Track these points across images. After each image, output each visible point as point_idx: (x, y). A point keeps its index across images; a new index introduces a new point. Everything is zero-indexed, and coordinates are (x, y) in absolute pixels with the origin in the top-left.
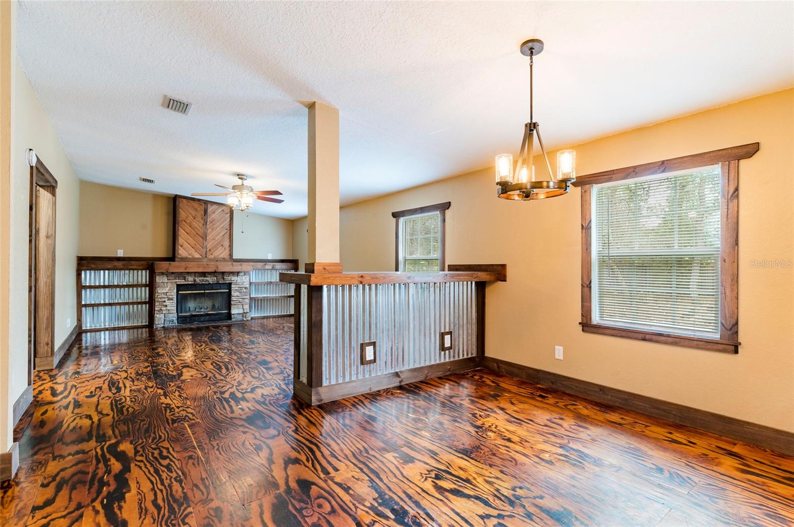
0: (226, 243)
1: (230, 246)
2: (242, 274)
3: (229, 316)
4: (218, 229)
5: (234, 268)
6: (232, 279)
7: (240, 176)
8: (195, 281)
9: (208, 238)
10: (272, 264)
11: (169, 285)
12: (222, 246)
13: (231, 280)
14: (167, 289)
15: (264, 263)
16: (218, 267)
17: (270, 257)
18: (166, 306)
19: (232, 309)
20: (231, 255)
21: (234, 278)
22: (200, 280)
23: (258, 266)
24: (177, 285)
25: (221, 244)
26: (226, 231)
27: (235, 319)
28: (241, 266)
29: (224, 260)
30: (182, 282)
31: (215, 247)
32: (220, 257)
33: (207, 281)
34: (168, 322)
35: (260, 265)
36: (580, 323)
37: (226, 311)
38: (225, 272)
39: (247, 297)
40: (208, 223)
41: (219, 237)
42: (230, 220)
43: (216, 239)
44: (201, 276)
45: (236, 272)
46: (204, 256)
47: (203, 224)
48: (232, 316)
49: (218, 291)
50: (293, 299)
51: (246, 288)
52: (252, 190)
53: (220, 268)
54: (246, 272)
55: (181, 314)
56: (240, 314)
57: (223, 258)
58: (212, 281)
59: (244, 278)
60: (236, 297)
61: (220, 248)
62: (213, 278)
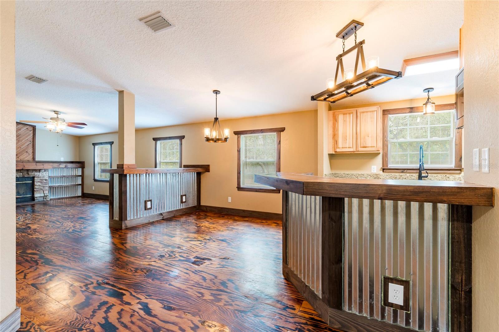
0: (30, 150)
1: (33, 152)
2: (42, 171)
3: (33, 199)
4: (23, 141)
5: (38, 167)
6: (35, 174)
7: (56, 112)
10: (65, 164)
12: (27, 152)
13: (34, 175)
15: (59, 164)
16: (24, 166)
17: (62, 159)
19: (35, 194)
20: (34, 158)
21: (37, 174)
25: (26, 151)
26: (30, 143)
27: (37, 200)
28: (43, 166)
29: (28, 161)
32: (25, 159)
35: (55, 165)
36: (237, 187)
37: (30, 196)
38: (30, 170)
39: (47, 186)
41: (24, 146)
42: (33, 135)
43: (22, 147)
45: (38, 170)
48: (35, 199)
49: (23, 182)
50: (81, 186)
51: (46, 180)
52: (64, 121)
53: (26, 167)
54: (46, 169)
56: (42, 197)
57: (28, 160)
58: (18, 175)
59: (44, 173)
60: (38, 186)
61: (25, 154)
62: (20, 174)
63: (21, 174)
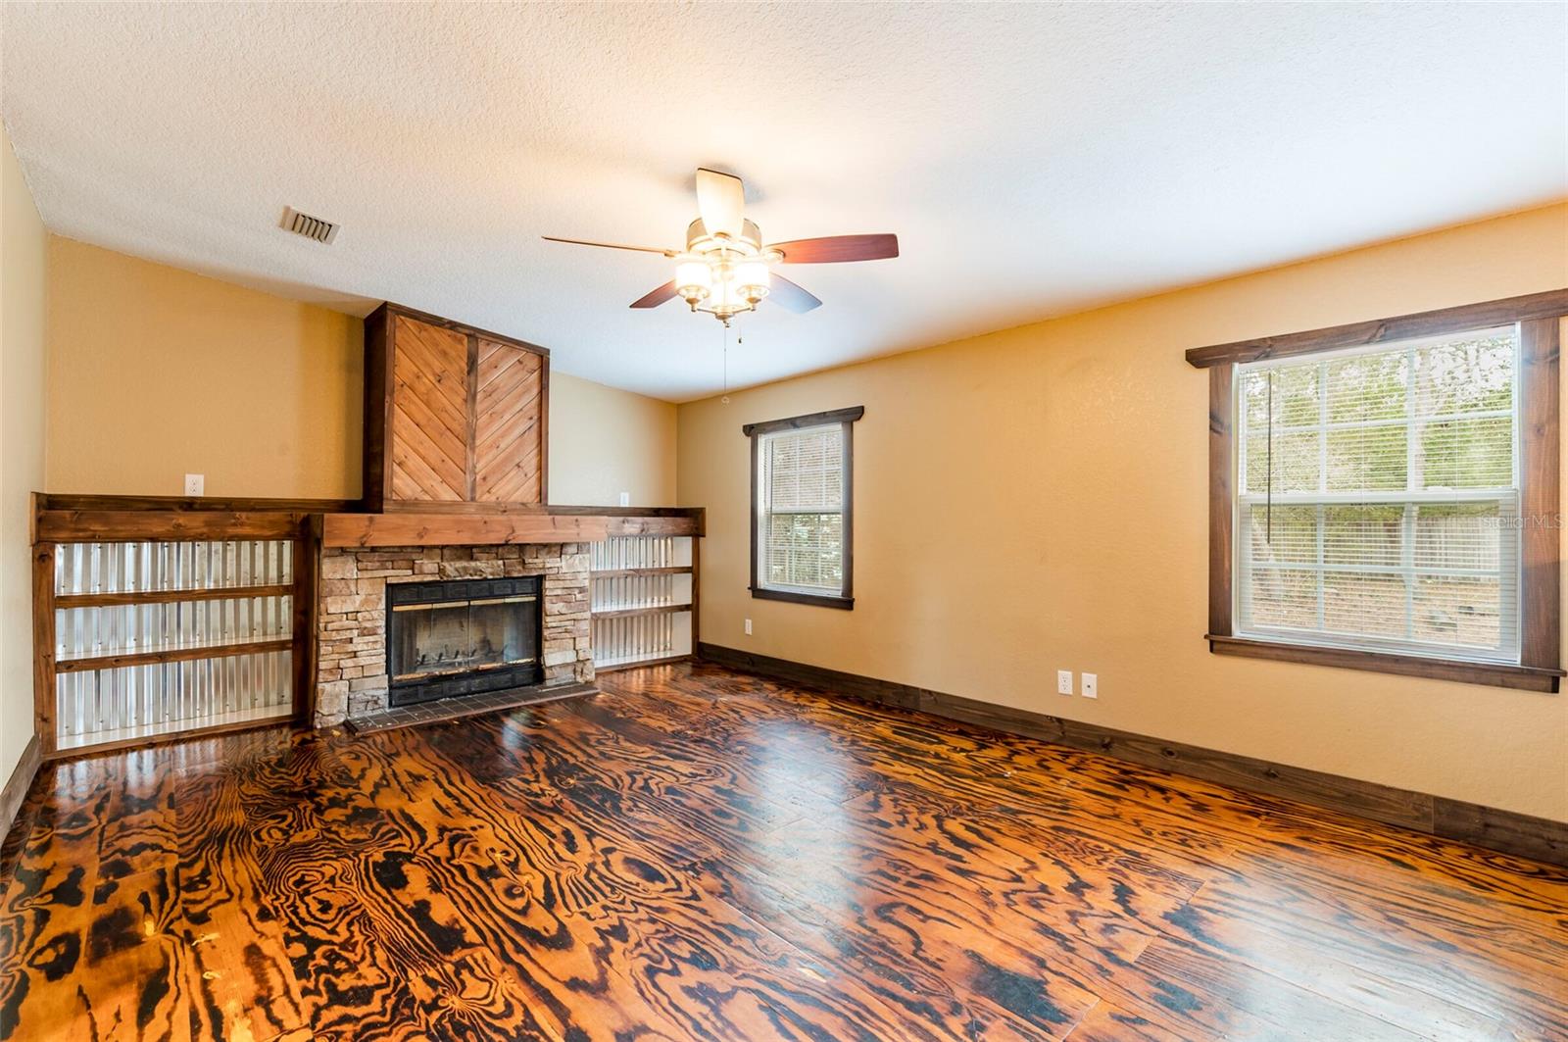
0: (530, 461)
1: (540, 468)
2: (573, 549)
3: (538, 673)
4: (507, 417)
5: (558, 531)
6: (548, 565)
8: (441, 571)
9: (478, 442)
11: (365, 588)
12: (518, 466)
13: (544, 568)
14: (358, 599)
15: (621, 519)
16: (513, 531)
17: (625, 502)
18: (355, 654)
19: (545, 651)
20: (542, 494)
21: (551, 563)
22: (457, 570)
24: (388, 586)
25: (516, 461)
26: (532, 422)
27: (554, 682)
28: (578, 526)
29: (525, 508)
30: (403, 576)
31: (499, 470)
32: (513, 499)
33: (477, 571)
34: (362, 706)
37: (529, 660)
38: (529, 544)
39: (584, 615)
40: (479, 397)
41: (509, 439)
42: (541, 392)
43: (503, 446)
44: (460, 558)
45: (556, 544)
46: (468, 496)
47: (466, 401)
48: (548, 673)
49: (508, 600)
50: (690, 613)
51: (582, 590)
53: (516, 532)
54: (583, 543)
55: (399, 677)
56: (568, 664)
57: (523, 504)
58: (490, 570)
59: (577, 561)
60: (559, 618)
61: (511, 474)
62: (494, 562)
63: (499, 566)
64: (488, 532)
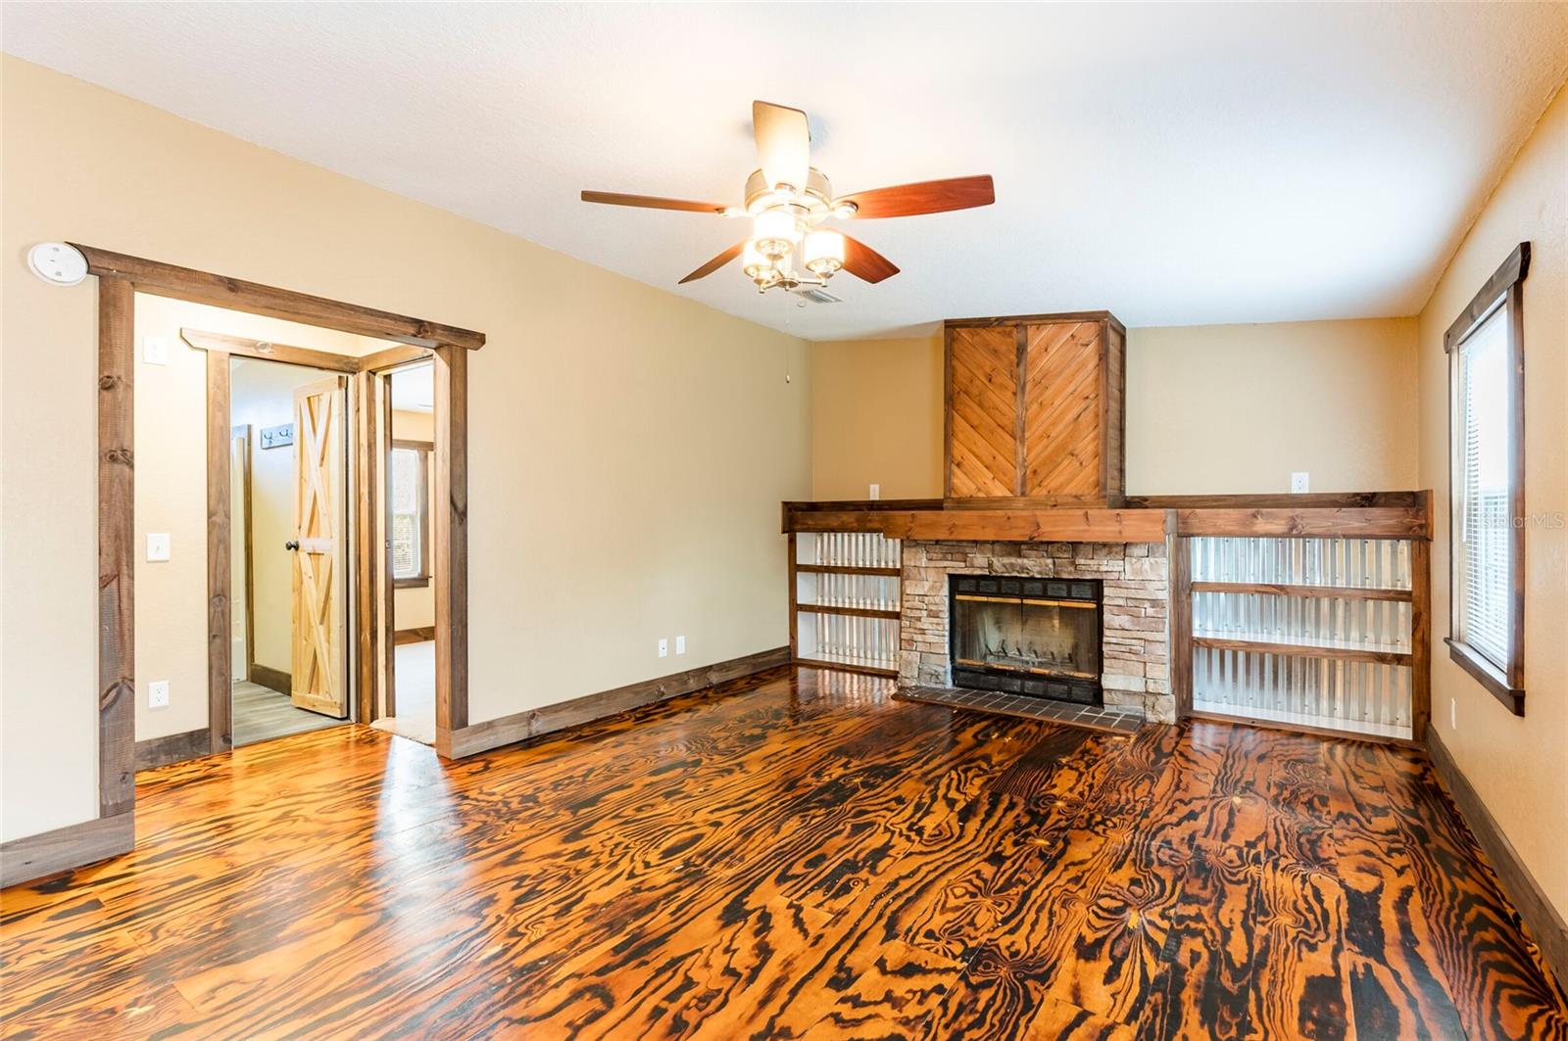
0: (1087, 446)
1: (1098, 455)
2: (1140, 550)
3: (1095, 694)
4: (1057, 403)
5: (1092, 528)
8: (990, 566)
9: (1027, 435)
10: (1288, 512)
11: (932, 575)
12: (1072, 454)
13: (1101, 571)
14: (927, 585)
17: (1300, 485)
18: (923, 632)
19: (1105, 670)
20: (1119, 483)
21: (1106, 566)
22: (1004, 565)
23: (1220, 522)
24: (951, 577)
25: (1071, 448)
27: (1115, 710)
29: (1069, 501)
30: (959, 568)
31: (1052, 461)
32: (1066, 491)
33: (1023, 568)
34: (928, 677)
37: (1089, 676)
38: (1081, 543)
39: (1159, 636)
40: (1028, 387)
41: (1060, 427)
42: (1099, 365)
43: (1053, 435)
44: (1009, 555)
45: (1113, 544)
46: (1019, 491)
47: (1015, 394)
48: (1106, 697)
49: (1063, 604)
54: (1156, 543)
55: (961, 661)
56: (1135, 693)
57: (1076, 497)
58: (1038, 569)
59: (1147, 566)
60: (1119, 633)
61: (1066, 462)
62: (1042, 560)
63: (1047, 565)
64: (1011, 528)
